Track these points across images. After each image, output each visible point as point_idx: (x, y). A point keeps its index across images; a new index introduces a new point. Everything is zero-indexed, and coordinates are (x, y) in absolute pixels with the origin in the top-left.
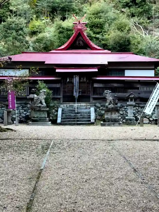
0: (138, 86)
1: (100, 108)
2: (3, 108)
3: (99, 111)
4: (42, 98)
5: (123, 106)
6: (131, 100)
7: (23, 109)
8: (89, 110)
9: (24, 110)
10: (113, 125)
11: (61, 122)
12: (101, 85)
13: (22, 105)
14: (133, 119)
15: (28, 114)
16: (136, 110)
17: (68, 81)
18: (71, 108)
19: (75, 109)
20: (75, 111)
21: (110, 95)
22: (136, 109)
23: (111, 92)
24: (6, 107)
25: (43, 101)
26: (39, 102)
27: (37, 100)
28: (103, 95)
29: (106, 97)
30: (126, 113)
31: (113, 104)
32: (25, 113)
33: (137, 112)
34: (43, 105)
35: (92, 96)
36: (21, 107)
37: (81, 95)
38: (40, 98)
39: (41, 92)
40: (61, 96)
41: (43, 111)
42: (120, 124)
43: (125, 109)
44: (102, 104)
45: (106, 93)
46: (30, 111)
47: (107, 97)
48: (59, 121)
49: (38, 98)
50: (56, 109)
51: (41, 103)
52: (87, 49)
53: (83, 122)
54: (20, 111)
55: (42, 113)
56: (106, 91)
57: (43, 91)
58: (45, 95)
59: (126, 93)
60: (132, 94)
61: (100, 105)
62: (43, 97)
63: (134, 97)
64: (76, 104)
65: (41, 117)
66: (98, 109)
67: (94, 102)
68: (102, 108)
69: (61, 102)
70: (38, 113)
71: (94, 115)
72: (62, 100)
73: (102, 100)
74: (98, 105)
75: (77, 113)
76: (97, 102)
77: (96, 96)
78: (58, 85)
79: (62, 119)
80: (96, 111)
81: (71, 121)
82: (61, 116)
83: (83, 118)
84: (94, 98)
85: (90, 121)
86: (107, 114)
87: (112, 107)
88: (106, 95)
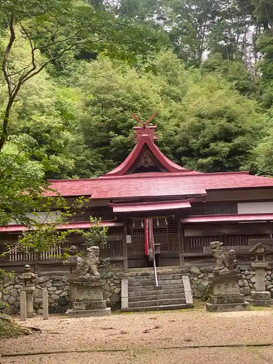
0: (268, 231)
1: (199, 276)
2: (16, 286)
3: (198, 282)
4: (93, 263)
5: (241, 271)
6: (260, 259)
7: (54, 285)
8: (179, 281)
9: (57, 286)
10: (232, 309)
11: (129, 307)
12: (198, 233)
13: (52, 277)
14: (267, 294)
15: (64, 294)
16: (268, 277)
18: (146, 279)
19: (155, 280)
20: (155, 284)
21: (221, 250)
22: (268, 275)
23: (222, 245)
24: (22, 283)
25: (94, 268)
26: (87, 269)
27: (82, 266)
28: (203, 252)
29: (214, 255)
30: (249, 283)
31: (228, 268)
32: (58, 292)
33: (270, 281)
34: (94, 275)
35: (184, 254)
36: (51, 281)
37: (159, 253)
38: (88, 261)
39: (90, 252)
41: (95, 287)
42: (244, 306)
43: (246, 275)
44: (202, 269)
46: (67, 287)
49: (85, 264)
50: (117, 282)
51: (90, 271)
52: (161, 172)
53: (170, 304)
54: (49, 289)
56: (214, 242)
57: (93, 249)
58: (97, 256)
59: (245, 245)
60: (260, 247)
61: (199, 270)
63: (265, 251)
64: (156, 270)
65: (91, 299)
66: (196, 279)
67: (187, 264)
68: (202, 275)
69: (126, 269)
70: (86, 292)
71: (190, 289)
72: (126, 264)
73: (201, 261)
74: (195, 270)
75: (160, 288)
76: (194, 266)
77: (189, 255)
78: (117, 238)
79: (130, 300)
80: (192, 282)
81: (147, 304)
82: (129, 296)
83: (170, 297)
84: (186, 258)
85: (184, 302)
86: (219, 287)
87: (227, 272)
88: (214, 250)
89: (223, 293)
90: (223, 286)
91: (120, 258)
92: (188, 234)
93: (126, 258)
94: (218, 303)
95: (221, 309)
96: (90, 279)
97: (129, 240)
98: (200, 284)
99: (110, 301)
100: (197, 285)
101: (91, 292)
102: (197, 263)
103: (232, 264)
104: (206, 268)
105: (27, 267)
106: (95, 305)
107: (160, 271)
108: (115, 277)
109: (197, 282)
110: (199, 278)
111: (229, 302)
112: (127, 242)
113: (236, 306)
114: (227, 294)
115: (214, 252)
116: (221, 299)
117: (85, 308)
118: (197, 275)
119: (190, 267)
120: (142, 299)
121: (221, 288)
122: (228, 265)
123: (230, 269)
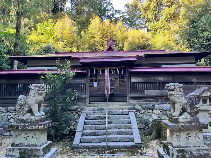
1: (141, 112)
8: (127, 116)
11: (80, 142)
12: (141, 80)
17: (95, 73)
19: (106, 114)
26: (27, 109)
27: (22, 105)
28: (144, 94)
31: (190, 114)
34: (34, 115)
35: (130, 95)
37: (113, 93)
40: (87, 96)
44: (143, 106)
49: (26, 103)
50: (80, 113)
55: (30, 135)
57: (36, 87)
58: (40, 94)
61: (141, 107)
65: (28, 144)
66: (138, 113)
67: (132, 102)
68: (143, 111)
69: (88, 104)
70: (23, 135)
72: (88, 101)
73: (143, 100)
74: (138, 107)
76: (137, 104)
77: (134, 95)
78: (83, 81)
79: (83, 135)
80: (136, 117)
81: (97, 140)
82: (83, 130)
83: (119, 133)
84: (132, 97)
85: (133, 140)
86: (179, 137)
87: (189, 119)
90: (183, 135)
91: (84, 96)
92: (134, 80)
93: (88, 96)
96: (29, 121)
98: (142, 117)
99: (73, 128)
100: (140, 118)
101: (28, 135)
102: (139, 102)
103: (194, 109)
104: (147, 106)
106: (30, 152)
108: (79, 109)
109: (140, 116)
110: (141, 113)
114: (189, 145)
117: (18, 155)
118: (139, 111)
119: (134, 105)
120: (94, 134)
121: (181, 139)
122: (189, 111)
123: (192, 116)
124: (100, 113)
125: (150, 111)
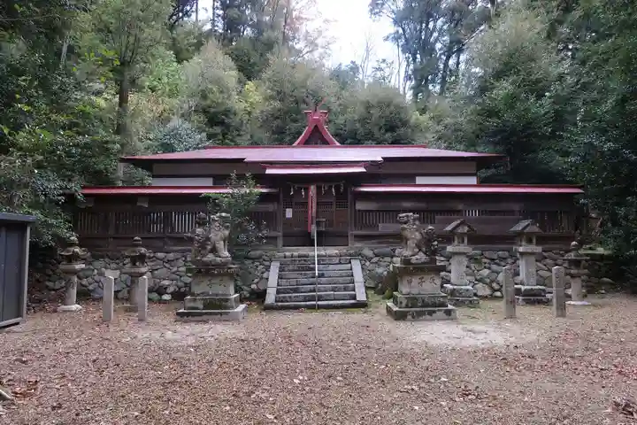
0: (460, 207)
1: (372, 261)
3: (371, 268)
4: (218, 237)
8: (348, 267)
10: (428, 317)
11: (276, 301)
14: (467, 290)
17: (292, 193)
19: (314, 264)
20: (314, 270)
21: (415, 226)
23: (418, 219)
25: (220, 245)
26: (209, 247)
28: (378, 230)
29: (404, 233)
31: (425, 253)
35: (354, 232)
37: (323, 229)
39: (216, 221)
41: (220, 275)
42: (448, 312)
45: (405, 219)
47: (407, 234)
48: (270, 298)
49: (208, 239)
51: (214, 250)
53: (334, 300)
55: (216, 281)
56: (404, 215)
57: (221, 217)
58: (227, 228)
59: (431, 223)
60: (463, 224)
61: (372, 252)
62: (220, 233)
63: (468, 231)
64: (316, 252)
65: (213, 294)
66: (368, 263)
67: (359, 245)
68: (375, 259)
69: (279, 247)
70: (206, 282)
71: (362, 280)
72: (280, 242)
73: (376, 241)
74: (368, 252)
75: (321, 276)
76: (366, 247)
77: (360, 233)
78: (271, 207)
79: (278, 292)
80: (362, 268)
81: (301, 299)
82: (278, 285)
83: (333, 290)
84: (356, 236)
85: (354, 297)
86: (410, 282)
87: (423, 260)
88: (405, 226)
89: (415, 291)
90: (415, 280)
91: (273, 234)
92: (360, 206)
93: (280, 234)
94: (407, 306)
95: (413, 317)
96: (213, 263)
97: (289, 213)
98: (373, 270)
100: (369, 271)
101: (213, 282)
102: (370, 244)
104: (382, 251)
105: (136, 240)
106: (219, 303)
107: (323, 253)
108: (264, 257)
109: (369, 268)
110: (372, 263)
111: (425, 305)
112: (287, 216)
113: (434, 312)
114: (422, 293)
115: (404, 229)
116: (413, 301)
117: (202, 307)
118: (370, 259)
119: (361, 249)
120: (296, 291)
121: (413, 284)
122: (424, 249)
123: (427, 255)
124: (303, 262)
125: (388, 259)
